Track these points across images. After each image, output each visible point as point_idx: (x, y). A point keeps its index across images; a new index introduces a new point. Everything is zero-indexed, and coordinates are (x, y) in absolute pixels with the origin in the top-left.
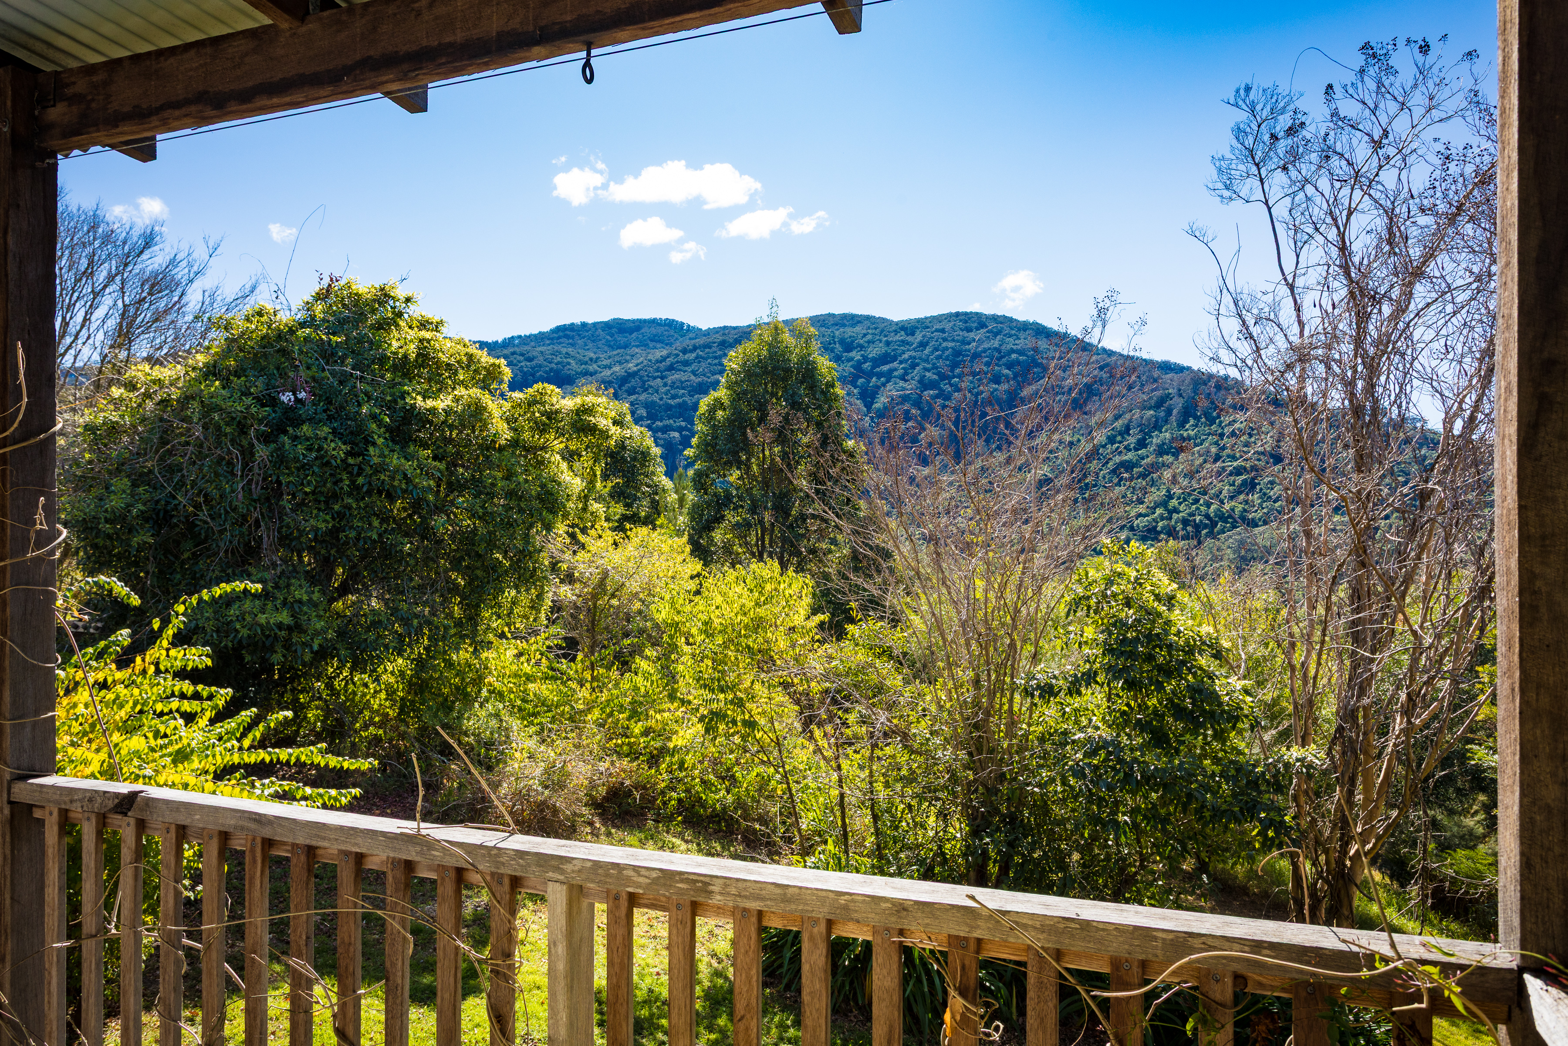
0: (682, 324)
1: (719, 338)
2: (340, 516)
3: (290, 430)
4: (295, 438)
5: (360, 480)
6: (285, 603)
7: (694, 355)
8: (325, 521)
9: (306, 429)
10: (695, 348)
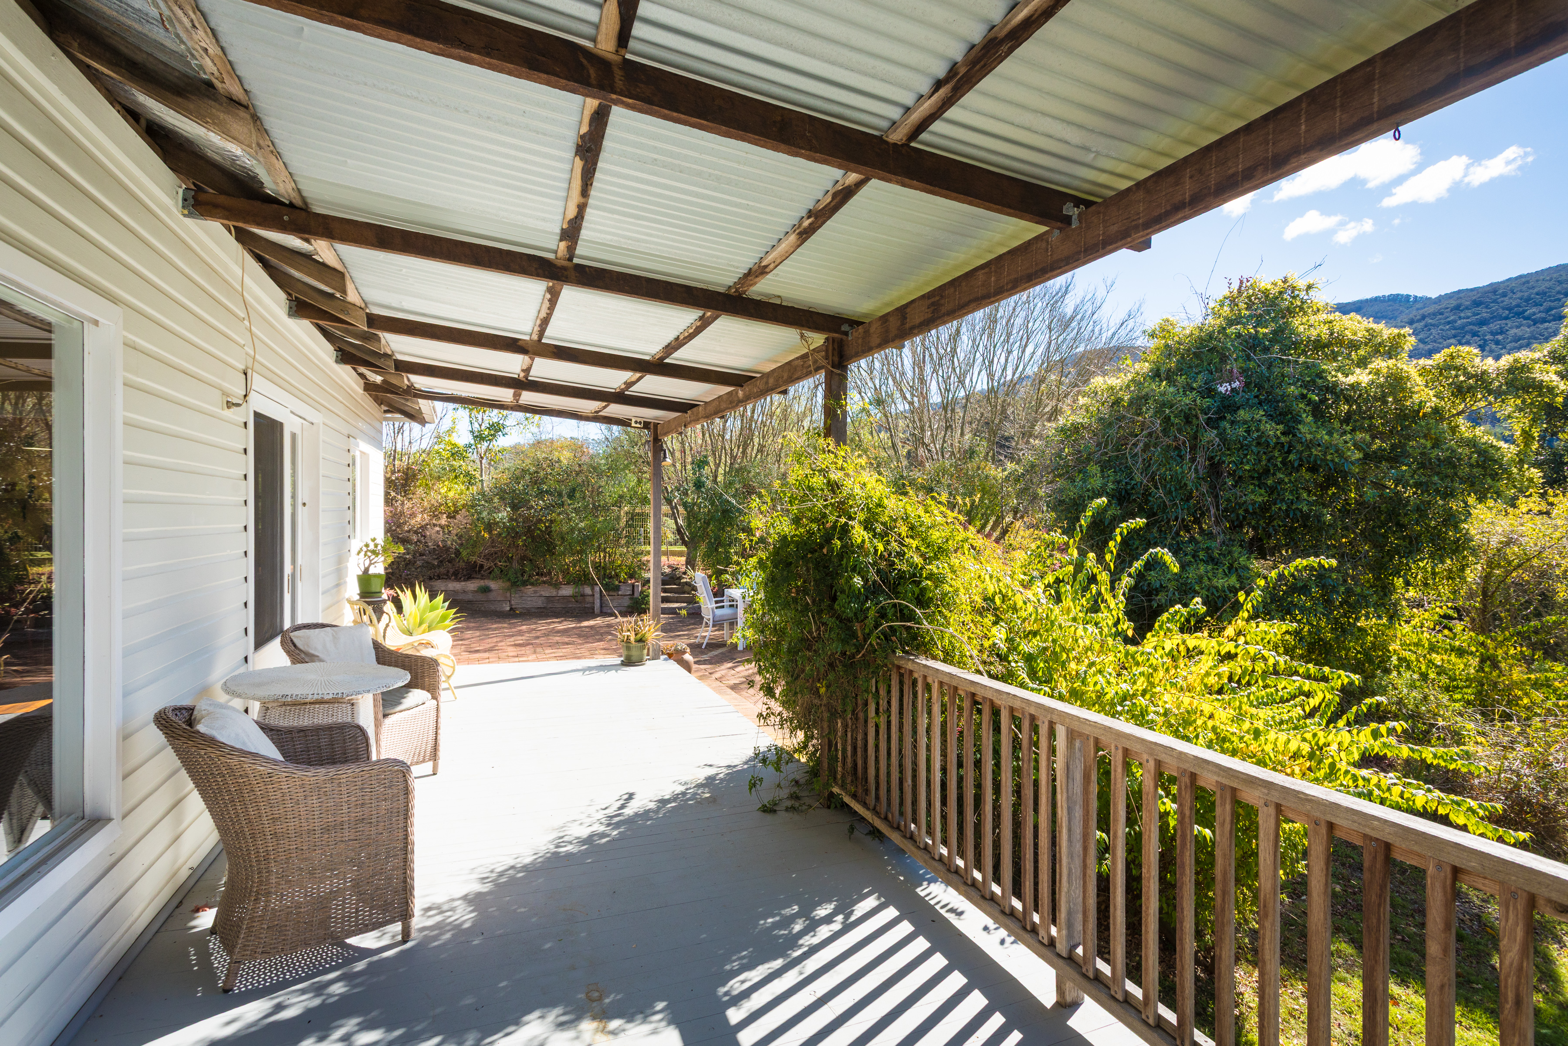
0: (1408, 296)
1: (1453, 303)
2: (1272, 490)
3: (1228, 416)
4: (1232, 423)
5: (1292, 457)
6: (1230, 568)
7: (1422, 323)
8: (1261, 495)
9: (1242, 414)
10: (1423, 317)
